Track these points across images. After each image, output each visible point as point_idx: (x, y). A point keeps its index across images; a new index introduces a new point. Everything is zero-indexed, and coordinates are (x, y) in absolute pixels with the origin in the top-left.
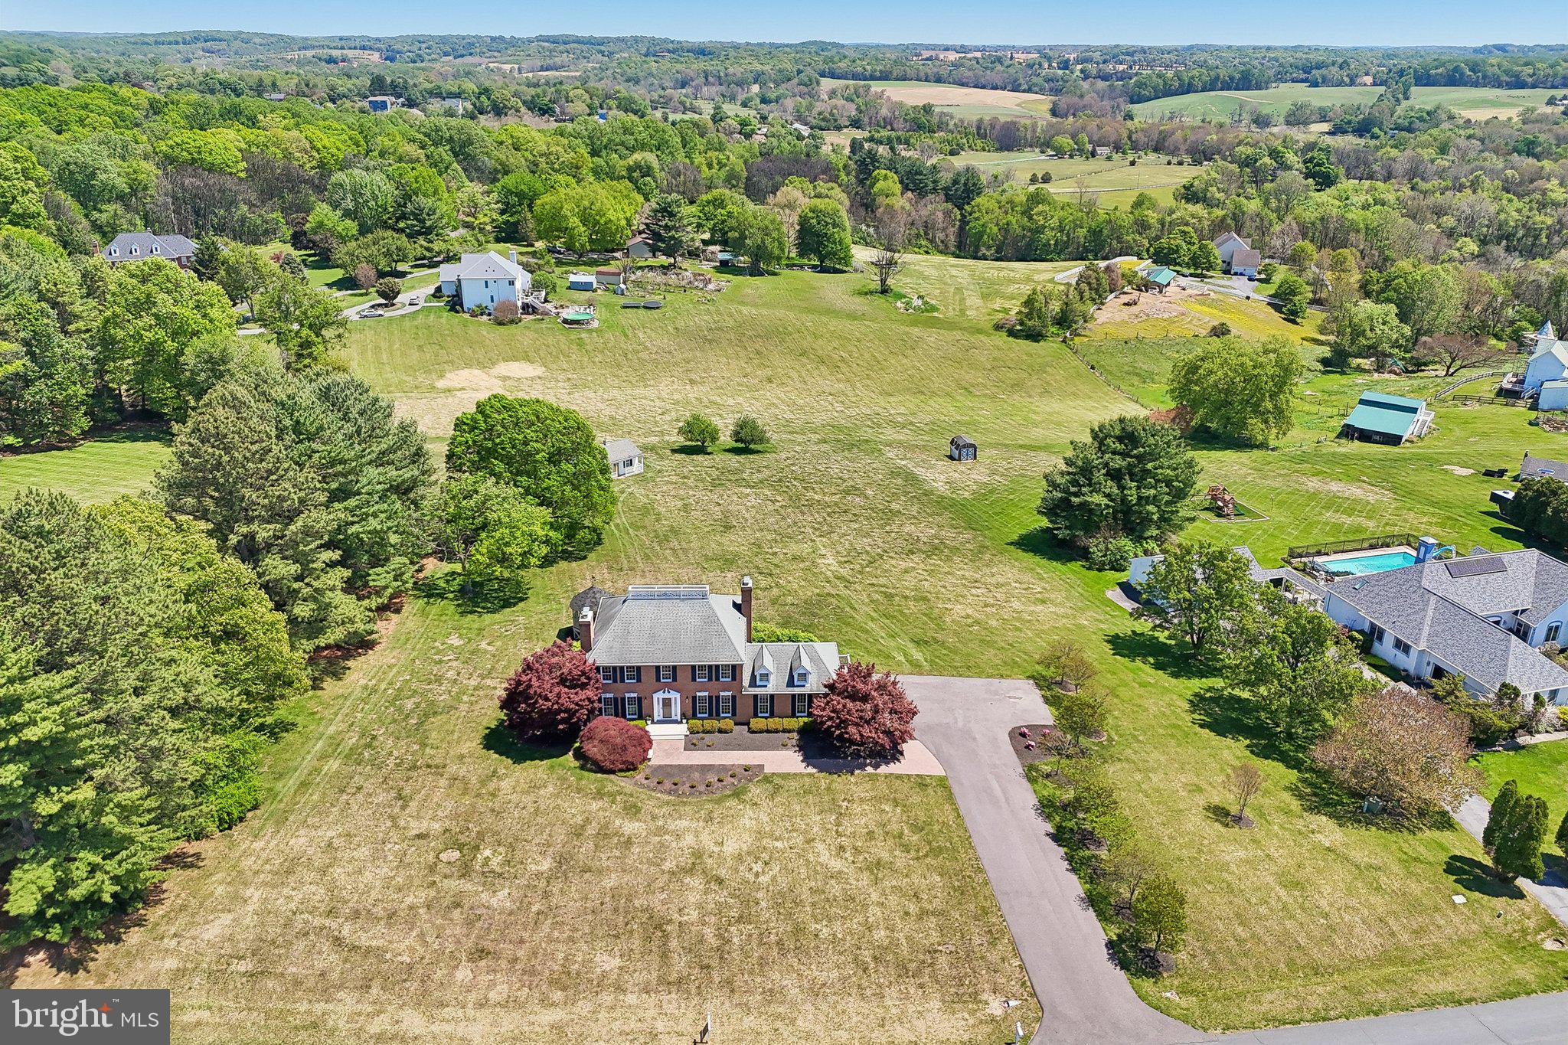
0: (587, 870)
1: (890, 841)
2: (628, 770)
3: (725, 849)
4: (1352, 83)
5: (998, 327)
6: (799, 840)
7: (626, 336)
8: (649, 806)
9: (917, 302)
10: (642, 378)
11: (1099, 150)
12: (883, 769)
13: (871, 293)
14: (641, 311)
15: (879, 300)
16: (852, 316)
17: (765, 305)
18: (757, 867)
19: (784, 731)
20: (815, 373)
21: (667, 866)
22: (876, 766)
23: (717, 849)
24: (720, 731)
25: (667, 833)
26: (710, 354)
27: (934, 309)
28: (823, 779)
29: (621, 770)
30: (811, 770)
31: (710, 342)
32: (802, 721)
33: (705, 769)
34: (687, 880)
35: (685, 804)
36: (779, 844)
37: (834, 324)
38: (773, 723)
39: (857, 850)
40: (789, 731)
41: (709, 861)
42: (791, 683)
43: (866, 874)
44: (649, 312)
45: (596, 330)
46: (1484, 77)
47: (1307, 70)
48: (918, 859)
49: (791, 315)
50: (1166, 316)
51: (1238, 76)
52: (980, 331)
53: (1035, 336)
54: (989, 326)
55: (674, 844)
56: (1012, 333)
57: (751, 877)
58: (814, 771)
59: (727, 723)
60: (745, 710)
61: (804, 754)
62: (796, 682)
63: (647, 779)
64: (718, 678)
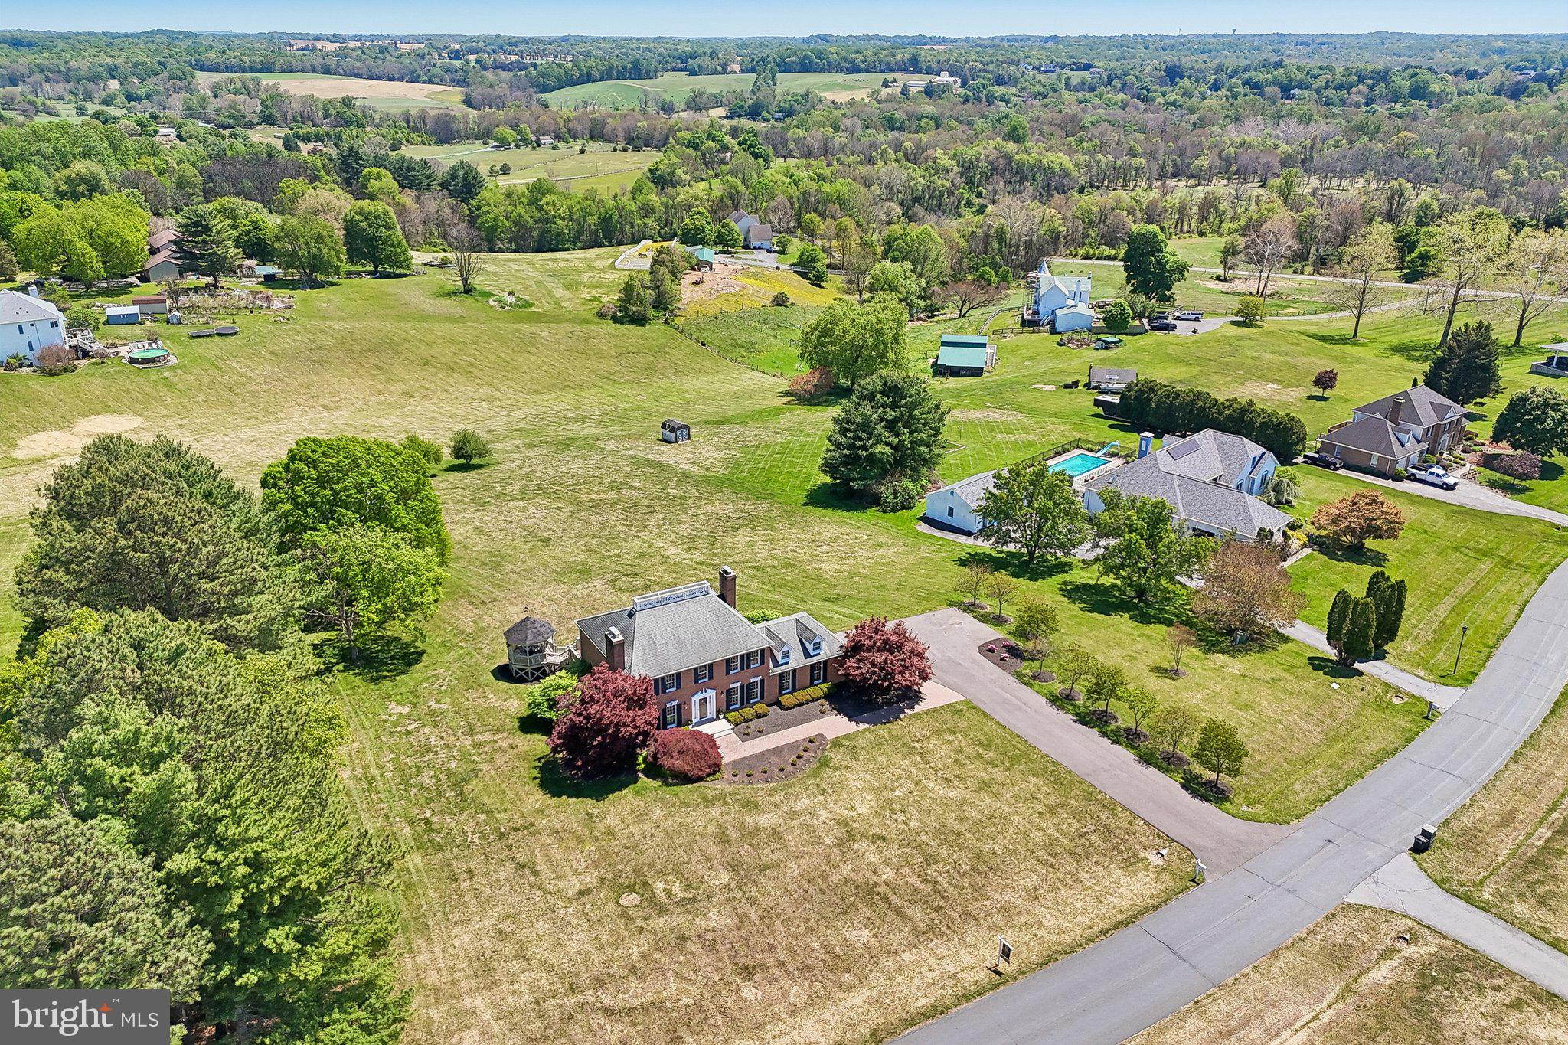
0: (764, 869)
1: (977, 763)
2: (715, 772)
3: (860, 811)
4: (725, 72)
5: (601, 315)
6: (911, 785)
7: (218, 368)
8: (761, 797)
9: (511, 299)
10: (267, 412)
11: (543, 139)
12: (918, 708)
13: (455, 294)
14: (217, 339)
15: (468, 300)
16: (451, 319)
17: (352, 317)
18: (900, 817)
19: (813, 700)
20: (451, 381)
21: (828, 840)
22: (912, 708)
23: (854, 814)
24: (759, 717)
25: (799, 814)
26: (328, 376)
27: (528, 304)
28: (882, 730)
29: (709, 775)
30: (863, 726)
31: (320, 362)
32: (825, 687)
33: (777, 751)
34: (855, 846)
35: (789, 786)
36: (897, 793)
37: (439, 329)
38: (801, 695)
39: (961, 779)
40: (818, 699)
41: (856, 825)
42: (807, 655)
43: (983, 794)
44: (228, 339)
45: (180, 367)
46: (829, 64)
47: (684, 59)
48: (1008, 769)
49: (387, 324)
50: (733, 290)
51: (629, 66)
52: (586, 321)
53: (639, 320)
54: (591, 316)
55: (815, 822)
56: (616, 320)
57: (902, 826)
58: (867, 726)
59: (761, 707)
60: (771, 690)
61: (846, 715)
62: (812, 653)
63: (735, 775)
64: (749, 666)
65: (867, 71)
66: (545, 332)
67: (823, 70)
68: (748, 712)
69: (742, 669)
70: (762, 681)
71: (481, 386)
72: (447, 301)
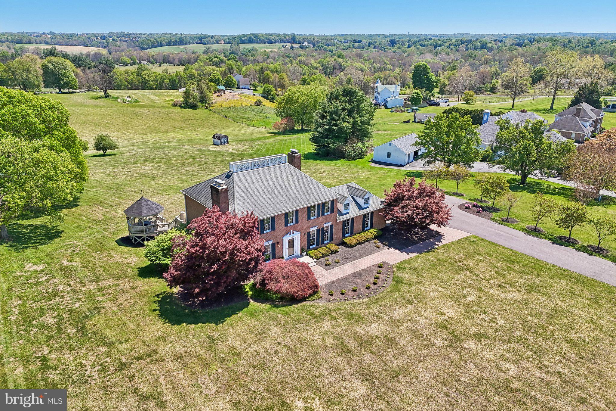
1: (513, 273)
3: (450, 315)
4: (218, 43)
5: (175, 105)
6: (477, 293)
8: (361, 311)
9: (128, 99)
11: (143, 62)
12: (444, 242)
18: (486, 317)
19: (368, 240)
21: (439, 342)
22: (440, 242)
23: (446, 318)
24: (332, 253)
25: (402, 322)
27: (138, 101)
30: (412, 255)
32: (373, 231)
33: (357, 275)
34: (466, 346)
35: (380, 300)
36: (470, 299)
38: (358, 237)
40: (372, 239)
41: (455, 327)
42: (360, 208)
43: (537, 295)
47: (201, 39)
48: (538, 276)
52: (167, 107)
53: (194, 107)
54: (169, 106)
56: (181, 107)
58: (415, 254)
59: (332, 246)
60: (338, 234)
61: (396, 248)
62: (363, 206)
63: (332, 295)
64: (323, 214)
65: (275, 43)
66: (147, 111)
67: (258, 43)
68: (323, 250)
69: (318, 216)
70: (332, 226)
71: (113, 132)
72: (96, 100)
